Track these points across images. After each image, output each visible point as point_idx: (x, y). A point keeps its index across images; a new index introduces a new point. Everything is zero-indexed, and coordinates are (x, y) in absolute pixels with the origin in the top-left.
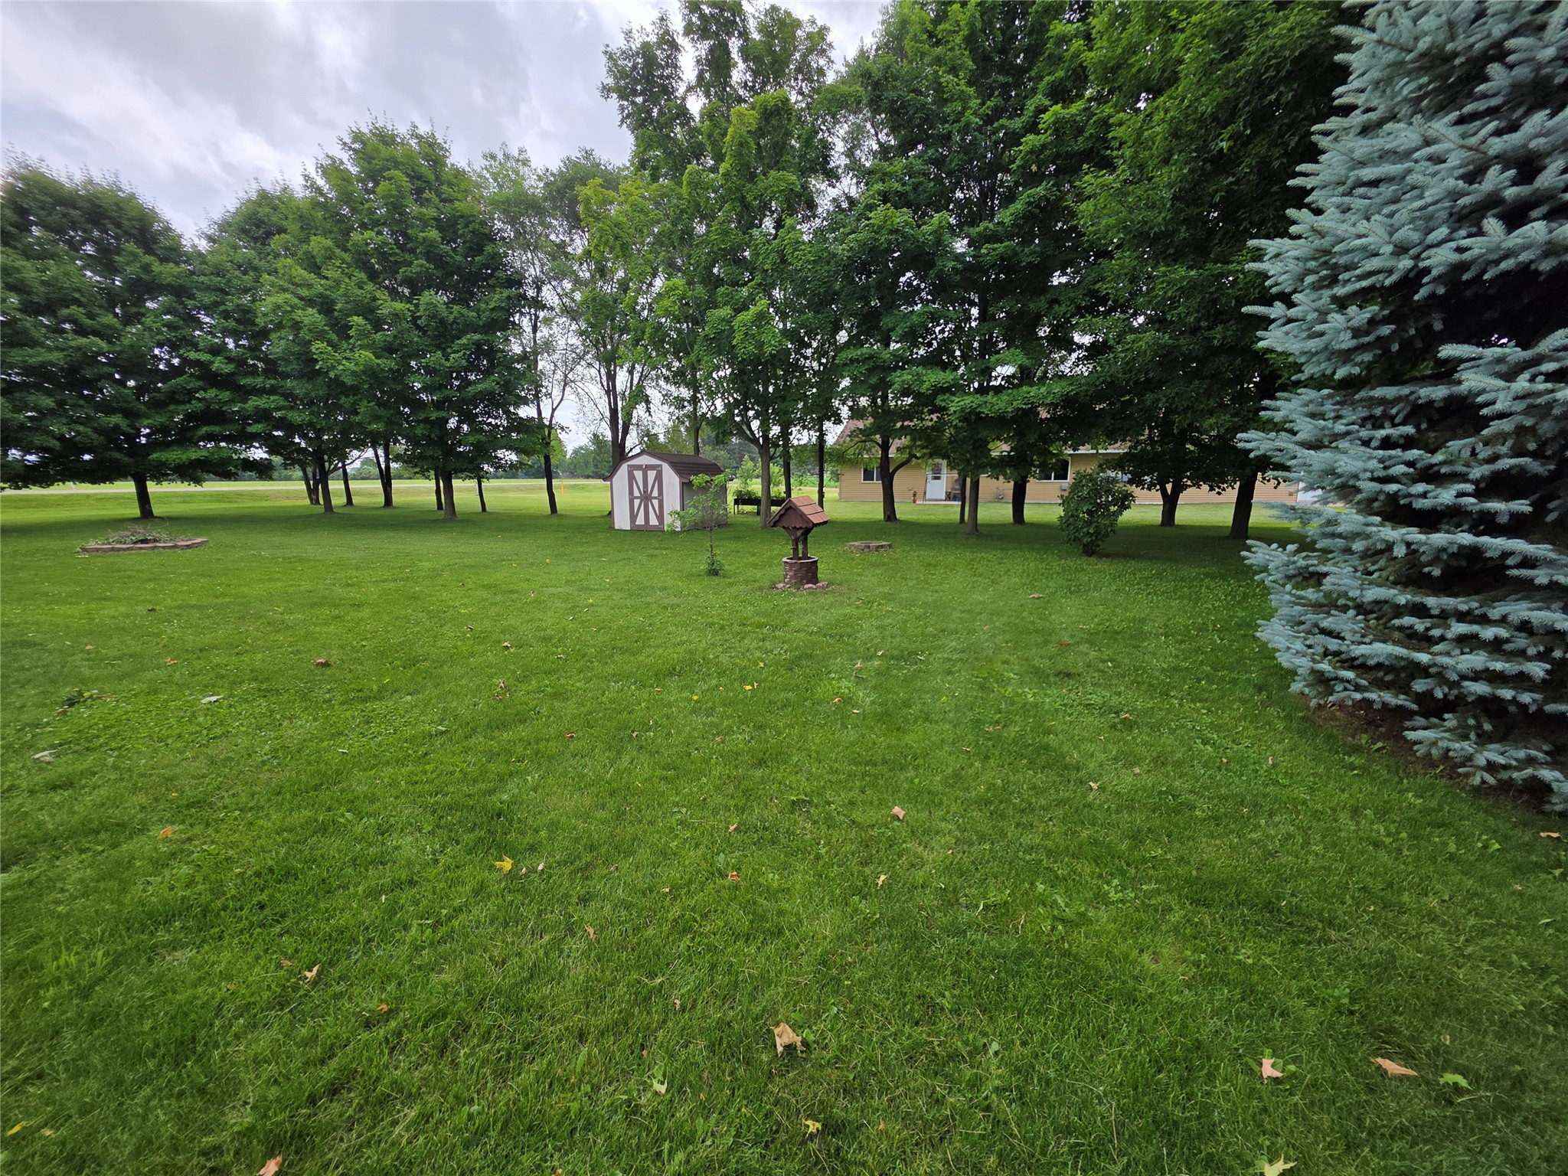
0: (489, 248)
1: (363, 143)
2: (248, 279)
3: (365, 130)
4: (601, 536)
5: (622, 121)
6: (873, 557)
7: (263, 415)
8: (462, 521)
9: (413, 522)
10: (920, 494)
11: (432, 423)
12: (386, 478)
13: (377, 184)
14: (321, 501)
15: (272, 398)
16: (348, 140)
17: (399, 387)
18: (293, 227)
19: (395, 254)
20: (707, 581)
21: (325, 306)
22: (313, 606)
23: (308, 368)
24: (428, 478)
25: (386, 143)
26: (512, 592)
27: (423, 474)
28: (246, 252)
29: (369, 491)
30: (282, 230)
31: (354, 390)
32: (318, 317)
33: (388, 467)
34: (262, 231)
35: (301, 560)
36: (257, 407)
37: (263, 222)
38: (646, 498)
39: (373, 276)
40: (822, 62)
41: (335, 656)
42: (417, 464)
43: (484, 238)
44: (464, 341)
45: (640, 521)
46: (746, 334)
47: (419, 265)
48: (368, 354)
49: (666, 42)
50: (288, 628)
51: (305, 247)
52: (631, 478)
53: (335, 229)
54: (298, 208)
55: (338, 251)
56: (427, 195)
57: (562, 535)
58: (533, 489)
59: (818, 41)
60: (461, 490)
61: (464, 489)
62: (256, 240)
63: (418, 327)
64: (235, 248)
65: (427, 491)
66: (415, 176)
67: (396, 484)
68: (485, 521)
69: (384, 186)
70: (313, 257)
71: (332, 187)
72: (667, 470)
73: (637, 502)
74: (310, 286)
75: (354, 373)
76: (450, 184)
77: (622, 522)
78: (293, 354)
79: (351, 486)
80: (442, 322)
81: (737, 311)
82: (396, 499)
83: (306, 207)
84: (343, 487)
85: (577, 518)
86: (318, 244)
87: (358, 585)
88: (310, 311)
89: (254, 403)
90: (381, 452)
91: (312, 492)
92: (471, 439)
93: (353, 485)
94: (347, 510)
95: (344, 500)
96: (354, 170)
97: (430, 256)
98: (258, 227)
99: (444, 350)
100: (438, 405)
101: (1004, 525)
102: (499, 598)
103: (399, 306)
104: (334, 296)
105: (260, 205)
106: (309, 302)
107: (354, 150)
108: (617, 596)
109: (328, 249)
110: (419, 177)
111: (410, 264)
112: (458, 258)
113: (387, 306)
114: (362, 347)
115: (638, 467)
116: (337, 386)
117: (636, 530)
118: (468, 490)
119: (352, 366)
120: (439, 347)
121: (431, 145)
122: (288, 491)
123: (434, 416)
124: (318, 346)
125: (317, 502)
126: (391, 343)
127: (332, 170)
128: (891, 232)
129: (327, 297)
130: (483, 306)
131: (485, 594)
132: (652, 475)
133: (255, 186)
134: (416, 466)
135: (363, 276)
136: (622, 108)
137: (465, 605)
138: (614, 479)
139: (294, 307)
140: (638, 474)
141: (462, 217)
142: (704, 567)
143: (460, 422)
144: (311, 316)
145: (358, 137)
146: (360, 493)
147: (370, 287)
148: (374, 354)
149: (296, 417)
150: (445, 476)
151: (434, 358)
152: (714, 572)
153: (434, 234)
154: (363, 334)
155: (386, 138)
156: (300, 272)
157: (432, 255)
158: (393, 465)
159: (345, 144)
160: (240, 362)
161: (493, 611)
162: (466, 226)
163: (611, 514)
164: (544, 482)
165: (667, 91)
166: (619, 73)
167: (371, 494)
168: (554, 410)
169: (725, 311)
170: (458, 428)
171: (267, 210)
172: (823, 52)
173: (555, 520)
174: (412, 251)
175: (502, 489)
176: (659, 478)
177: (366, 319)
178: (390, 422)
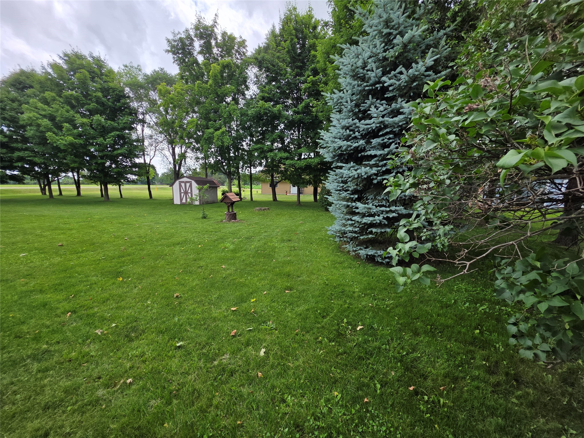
0: (122, 101)
1: (69, 57)
2: (15, 105)
3: (69, 52)
4: (168, 206)
5: (174, 62)
6: (261, 213)
7: (21, 159)
8: (112, 201)
9: (91, 201)
10: (288, 192)
11: (99, 164)
12: (78, 184)
13: (75, 74)
14: (47, 193)
15: (26, 152)
16: (62, 55)
17: (84, 150)
18: (37, 86)
19: (83, 100)
20: (201, 220)
21: (52, 118)
22: (52, 230)
23: (43, 141)
24: (97, 184)
25: (79, 59)
26: (130, 224)
27: (95, 183)
28: (14, 94)
29: (69, 189)
30: (31, 87)
31: (64, 151)
32: (49, 122)
33: (79, 180)
34: (21, 86)
35: (43, 216)
36: (19, 156)
37: (22, 82)
38: (186, 193)
39: (73, 107)
40: (244, 50)
41: (64, 243)
42: (92, 179)
43: (121, 96)
44: (112, 134)
45: (184, 201)
46: (218, 139)
47: (93, 105)
48: (70, 138)
49: (189, 38)
50: (44, 236)
51: (42, 94)
52: (180, 186)
53: (56, 89)
54: (39, 79)
55: (57, 97)
56: (96, 79)
57: (152, 206)
58: (144, 189)
59: (243, 44)
60: (111, 189)
61: (113, 189)
62: (18, 89)
63: (93, 128)
64: (9, 92)
65: (97, 190)
66: (91, 72)
67: (82, 187)
68: (121, 201)
69: (77, 75)
70: (46, 98)
71: (55, 73)
72: (194, 183)
73: (182, 194)
74: (45, 110)
75: (65, 145)
76: (106, 76)
77: (177, 201)
78: (36, 136)
79: (61, 187)
80: (103, 127)
81: (216, 130)
82: (82, 193)
83: (43, 79)
84: (58, 188)
85: (160, 200)
86: (48, 94)
87: (69, 224)
88: (45, 120)
89: (17, 154)
90: (75, 174)
91: (43, 190)
92: (115, 170)
93: (62, 187)
94: (60, 197)
95: (58, 193)
96: (65, 67)
97: (97, 102)
98: (20, 84)
99: (104, 137)
100: (102, 158)
101: (311, 202)
102: (125, 226)
103: (85, 120)
104: (55, 114)
105: (21, 75)
106: (45, 116)
107: (64, 59)
108: (168, 225)
109: (54, 97)
110: (94, 72)
111: (89, 104)
112: (110, 103)
113: (79, 120)
114: (68, 135)
115: (183, 182)
116: (57, 149)
117: (182, 204)
118: (115, 189)
119: (64, 142)
120: (102, 136)
121: (98, 60)
122: (30, 190)
123: (100, 161)
124: (49, 134)
125: (45, 194)
126: (81, 134)
127: (55, 66)
128: (265, 109)
129: (53, 115)
130: (120, 121)
131: (120, 225)
132: (188, 185)
133: (18, 68)
134: (91, 180)
135: (69, 108)
136: (174, 58)
137: (112, 229)
138: (174, 186)
139: (37, 118)
140: (183, 185)
141: (111, 88)
142: (201, 216)
143: (111, 164)
144: (45, 122)
145: (66, 55)
146: (65, 190)
147: (72, 112)
148: (74, 138)
149: (37, 160)
150: (105, 184)
151: (100, 140)
152: (204, 217)
153: (100, 94)
154: (68, 130)
155: (79, 57)
156: (40, 105)
157: (98, 101)
158: (81, 179)
159: (61, 57)
160: (10, 137)
161: (122, 230)
162: (113, 92)
163: (173, 199)
164: (147, 186)
165: (190, 54)
166: (173, 47)
167: (70, 191)
168: (151, 160)
169: (211, 130)
170: (110, 166)
171: (24, 78)
172: (244, 47)
173: (151, 201)
174: (90, 99)
175: (130, 189)
176: (191, 186)
177: (70, 124)
178: (80, 163)
